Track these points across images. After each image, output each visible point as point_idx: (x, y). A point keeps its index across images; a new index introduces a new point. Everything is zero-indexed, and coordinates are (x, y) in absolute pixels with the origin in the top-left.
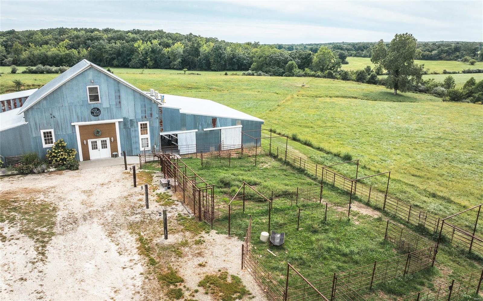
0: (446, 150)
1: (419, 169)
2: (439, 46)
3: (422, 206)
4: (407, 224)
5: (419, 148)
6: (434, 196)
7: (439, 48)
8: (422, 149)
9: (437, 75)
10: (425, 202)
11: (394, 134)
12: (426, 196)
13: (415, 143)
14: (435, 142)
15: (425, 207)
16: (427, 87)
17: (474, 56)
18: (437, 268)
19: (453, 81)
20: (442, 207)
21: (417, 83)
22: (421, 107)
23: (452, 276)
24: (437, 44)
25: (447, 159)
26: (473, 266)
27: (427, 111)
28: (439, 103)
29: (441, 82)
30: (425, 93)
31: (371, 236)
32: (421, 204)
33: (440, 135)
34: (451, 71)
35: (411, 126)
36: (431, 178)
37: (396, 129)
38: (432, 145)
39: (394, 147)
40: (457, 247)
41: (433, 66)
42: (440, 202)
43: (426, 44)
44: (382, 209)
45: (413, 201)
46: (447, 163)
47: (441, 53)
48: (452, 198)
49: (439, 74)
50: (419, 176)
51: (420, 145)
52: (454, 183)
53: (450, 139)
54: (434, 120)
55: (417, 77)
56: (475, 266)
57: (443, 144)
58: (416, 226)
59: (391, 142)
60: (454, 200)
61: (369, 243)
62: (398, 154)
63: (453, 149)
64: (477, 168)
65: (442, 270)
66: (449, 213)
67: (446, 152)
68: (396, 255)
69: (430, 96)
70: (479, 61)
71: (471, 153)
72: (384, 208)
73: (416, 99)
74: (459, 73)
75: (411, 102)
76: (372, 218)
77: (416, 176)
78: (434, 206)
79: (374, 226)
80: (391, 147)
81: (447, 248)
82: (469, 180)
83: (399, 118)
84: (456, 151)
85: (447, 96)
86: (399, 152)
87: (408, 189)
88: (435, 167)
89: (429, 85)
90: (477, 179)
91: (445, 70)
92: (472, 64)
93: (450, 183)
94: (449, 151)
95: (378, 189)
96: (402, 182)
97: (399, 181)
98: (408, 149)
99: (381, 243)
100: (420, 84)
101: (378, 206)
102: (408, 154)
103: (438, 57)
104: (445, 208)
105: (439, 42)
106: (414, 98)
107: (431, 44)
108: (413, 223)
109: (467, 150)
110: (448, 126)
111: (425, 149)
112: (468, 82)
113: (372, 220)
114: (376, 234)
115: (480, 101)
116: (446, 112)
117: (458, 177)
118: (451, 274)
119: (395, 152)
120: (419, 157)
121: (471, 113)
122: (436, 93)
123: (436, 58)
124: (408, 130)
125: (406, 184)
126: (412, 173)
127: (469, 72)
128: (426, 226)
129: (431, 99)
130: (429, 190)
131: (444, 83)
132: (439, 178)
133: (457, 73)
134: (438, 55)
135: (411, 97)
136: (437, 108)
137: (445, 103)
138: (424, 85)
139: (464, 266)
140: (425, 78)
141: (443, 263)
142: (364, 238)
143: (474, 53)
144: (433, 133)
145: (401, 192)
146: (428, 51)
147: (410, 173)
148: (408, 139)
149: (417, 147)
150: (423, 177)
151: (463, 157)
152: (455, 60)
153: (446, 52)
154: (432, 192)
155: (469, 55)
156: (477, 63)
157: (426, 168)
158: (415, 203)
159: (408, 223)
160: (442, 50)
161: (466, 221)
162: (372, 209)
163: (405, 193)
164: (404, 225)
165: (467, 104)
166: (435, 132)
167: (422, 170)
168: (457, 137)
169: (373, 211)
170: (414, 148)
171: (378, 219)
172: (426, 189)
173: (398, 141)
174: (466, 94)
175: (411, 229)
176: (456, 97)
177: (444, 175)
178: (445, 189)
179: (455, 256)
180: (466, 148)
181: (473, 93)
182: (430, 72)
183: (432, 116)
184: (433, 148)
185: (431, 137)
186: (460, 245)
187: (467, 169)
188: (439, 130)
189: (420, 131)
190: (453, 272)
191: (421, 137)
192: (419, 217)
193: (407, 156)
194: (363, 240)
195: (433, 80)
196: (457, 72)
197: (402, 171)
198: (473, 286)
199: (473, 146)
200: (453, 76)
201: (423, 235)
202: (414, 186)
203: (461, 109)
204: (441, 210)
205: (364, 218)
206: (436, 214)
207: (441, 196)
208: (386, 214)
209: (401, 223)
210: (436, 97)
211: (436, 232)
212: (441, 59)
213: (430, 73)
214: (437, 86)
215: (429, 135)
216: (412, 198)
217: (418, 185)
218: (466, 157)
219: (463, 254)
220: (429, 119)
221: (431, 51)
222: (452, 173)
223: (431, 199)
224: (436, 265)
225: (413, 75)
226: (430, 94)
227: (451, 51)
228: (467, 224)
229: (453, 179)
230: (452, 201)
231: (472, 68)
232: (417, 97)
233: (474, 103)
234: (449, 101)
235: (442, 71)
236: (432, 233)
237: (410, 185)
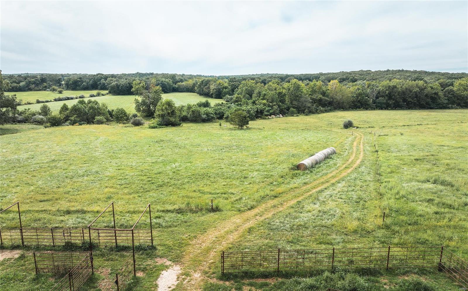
0: (64, 170)
1: (45, 194)
2: (26, 78)
3: (61, 226)
4: (53, 248)
5: (37, 174)
6: (68, 212)
7: (25, 79)
8: (40, 174)
9: (32, 105)
10: (62, 221)
11: (4, 168)
12: (61, 216)
13: (31, 171)
14: (51, 165)
15: (64, 226)
16: (25, 117)
17: (60, 86)
18: (97, 273)
19: (49, 109)
20: (79, 220)
21: (14, 114)
22: (25, 136)
23: (111, 273)
24: (22, 76)
25: (67, 177)
26: (123, 256)
27: (32, 139)
28: (42, 130)
29: (38, 111)
30: (25, 122)
31: (19, 278)
32: (60, 224)
33: (53, 157)
34: (44, 100)
35: (21, 156)
36: (59, 198)
37: (6, 163)
38: (49, 169)
39: (10, 180)
40: (106, 246)
41: (24, 97)
42: (76, 215)
43: (11, 77)
44: (21, 245)
45: (50, 224)
46: (68, 181)
47: (29, 84)
48: (85, 209)
49: (33, 104)
50: (47, 200)
51: (37, 172)
52: (81, 195)
53: (63, 159)
54: (43, 146)
55: (11, 108)
56: (125, 255)
57: (58, 165)
58: (64, 246)
59: (4, 176)
60: (88, 210)
61: (20, 287)
62: (17, 186)
63: (69, 167)
64: (95, 178)
65: (102, 273)
66: (87, 222)
67: (64, 172)
68: (55, 282)
69: (31, 125)
70: (65, 90)
71: (85, 167)
72: (23, 243)
73: (17, 130)
74: (51, 101)
75: (13, 133)
76: (13, 260)
77: (44, 201)
78: (73, 222)
79: (19, 266)
80: (7, 182)
81: (98, 252)
82: (92, 189)
83: (4, 151)
84: (73, 168)
85: (47, 122)
86: (17, 183)
87: (41, 216)
88: (59, 187)
89: (26, 115)
90: (98, 186)
91: (38, 100)
92: (60, 92)
93: (78, 196)
94: (66, 169)
95: (7, 227)
96: (33, 211)
97: (29, 211)
98: (26, 178)
99: (34, 280)
100: (17, 115)
101: (16, 244)
102: (28, 183)
103: (27, 88)
104: (82, 219)
105: (24, 74)
106: (15, 129)
107: (16, 76)
108: (59, 244)
109: (82, 165)
110: (58, 149)
111: (44, 174)
112: (62, 108)
113: (14, 262)
114: (24, 274)
115: (77, 123)
116: (51, 137)
117: (83, 190)
118: (110, 272)
119: (13, 185)
120: (40, 183)
121: (73, 134)
122: (36, 122)
123: (25, 89)
124: (19, 160)
125: (37, 211)
126: (39, 199)
127: (60, 100)
128: (73, 241)
129: (32, 127)
130: (62, 209)
131: (40, 111)
132: (67, 195)
133: (49, 102)
134: (27, 87)
135: (11, 129)
136: (42, 134)
137: (47, 129)
138: (21, 116)
139: (117, 260)
140: (20, 108)
141: (100, 266)
142: (12, 285)
143: (59, 83)
144: (46, 157)
145: (35, 220)
146: (15, 83)
147: (37, 200)
148: (22, 169)
149: (35, 174)
150: (52, 200)
151: (80, 172)
152: (45, 90)
153: (34, 84)
154: (65, 210)
155: (55, 85)
156: (64, 92)
157: (51, 190)
158: (54, 225)
159: (54, 246)
160: (30, 82)
161: (103, 222)
162: (9, 251)
163: (39, 220)
164: (51, 250)
165: (67, 127)
166: (47, 157)
167: (48, 194)
168: (69, 156)
169: (11, 252)
170: (32, 176)
171: (20, 258)
172: (59, 209)
173: (12, 173)
174: (64, 119)
175: (59, 251)
176: (55, 122)
177: (70, 191)
178: (76, 203)
179: (107, 256)
180: (80, 164)
181: (69, 117)
182: (23, 102)
183: (39, 143)
184: (50, 171)
185: (45, 162)
186: (108, 245)
187: (87, 180)
188: (51, 154)
189: (32, 158)
190: (111, 270)
191: (35, 164)
192: (64, 236)
193: (28, 185)
194: (12, 287)
195: (29, 109)
196: (50, 100)
197: (28, 201)
198: (130, 272)
199: (85, 160)
200: (47, 104)
201: (72, 251)
202: (46, 210)
203: (64, 132)
204: (79, 223)
205: (4, 264)
206: (76, 228)
207: (75, 211)
208: (28, 248)
209: (47, 250)
210: (37, 125)
211: (84, 243)
212: (30, 90)
213: (23, 104)
214: (34, 115)
215: (43, 160)
216: (48, 222)
217: (49, 209)
218: (82, 171)
219: (112, 250)
220: (37, 146)
221: (19, 83)
222: (76, 188)
223: (67, 217)
224: (95, 271)
225: (7, 107)
226: (30, 123)
227: (38, 82)
228: (105, 225)
229: (79, 192)
230: (86, 211)
231: (61, 96)
232: (18, 128)
233: (73, 125)
234: (50, 127)
235: (35, 101)
236: (80, 245)
237: (42, 211)
